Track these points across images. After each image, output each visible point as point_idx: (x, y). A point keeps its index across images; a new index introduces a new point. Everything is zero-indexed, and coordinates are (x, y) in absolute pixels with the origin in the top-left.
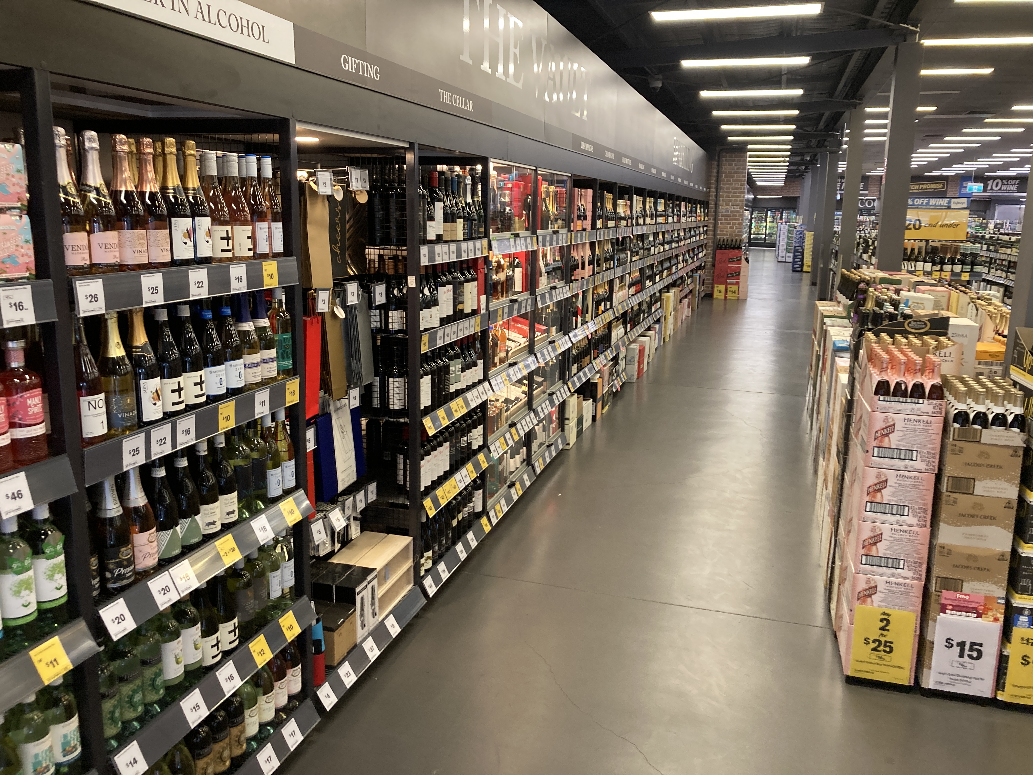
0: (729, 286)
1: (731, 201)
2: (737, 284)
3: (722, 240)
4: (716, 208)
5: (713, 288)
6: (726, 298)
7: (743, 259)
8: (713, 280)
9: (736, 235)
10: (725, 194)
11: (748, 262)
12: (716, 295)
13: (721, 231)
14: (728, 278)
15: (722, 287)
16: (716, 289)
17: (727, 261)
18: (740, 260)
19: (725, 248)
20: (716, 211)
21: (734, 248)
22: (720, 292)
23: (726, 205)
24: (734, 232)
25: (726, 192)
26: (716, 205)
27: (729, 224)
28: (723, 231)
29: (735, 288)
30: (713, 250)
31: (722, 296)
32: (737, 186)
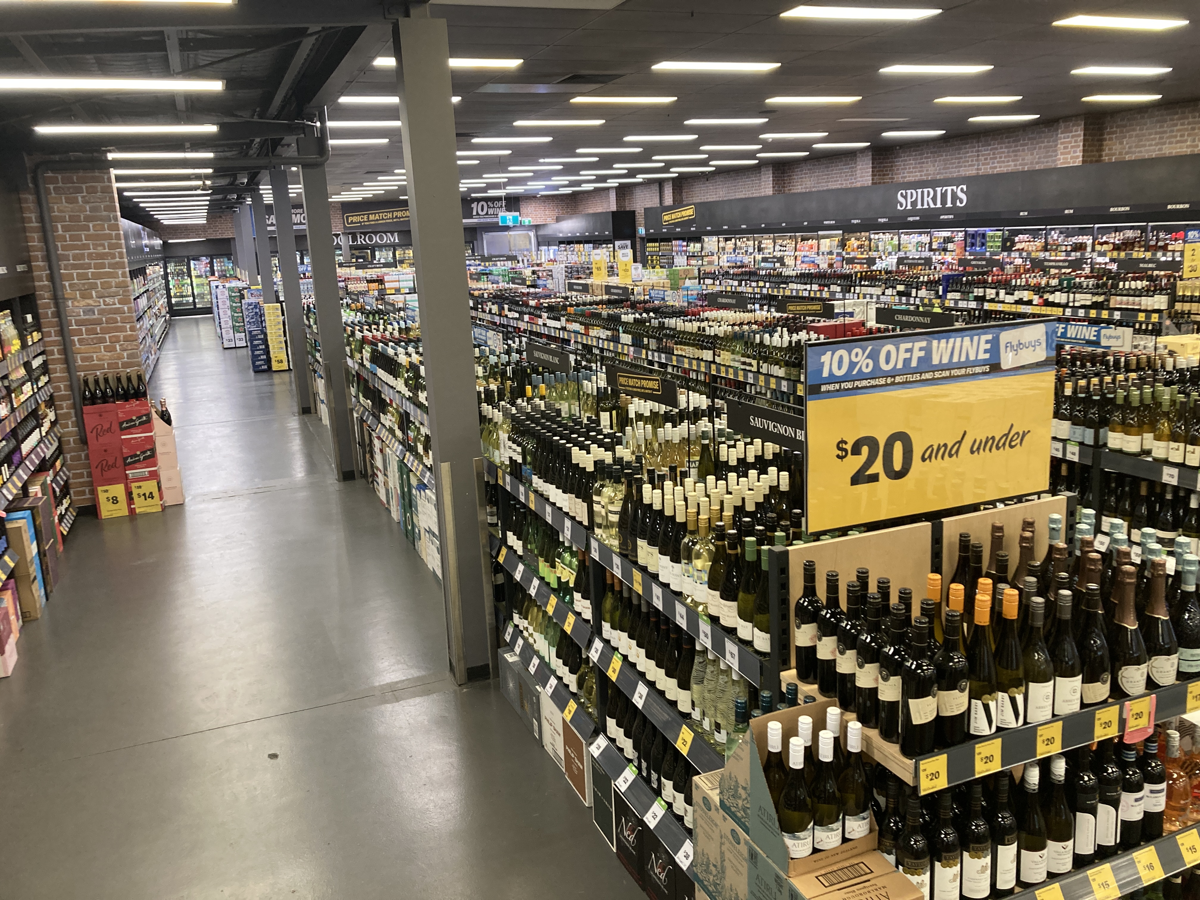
0: (133, 485)
1: (94, 286)
2: (154, 476)
3: (91, 380)
4: (57, 305)
5: (94, 492)
6: (132, 511)
7: (155, 416)
8: (90, 475)
9: (126, 365)
10: (75, 273)
11: (169, 422)
12: (107, 510)
13: (83, 359)
14: (127, 466)
15: (118, 490)
16: (102, 497)
17: (115, 426)
18: (149, 420)
19: (105, 399)
20: (58, 314)
21: (126, 397)
22: (115, 500)
23: (83, 297)
24: (120, 357)
25: (75, 267)
26: (57, 300)
27: (102, 340)
28: (91, 359)
29: (150, 486)
30: (74, 406)
31: (122, 510)
32: (100, 250)
